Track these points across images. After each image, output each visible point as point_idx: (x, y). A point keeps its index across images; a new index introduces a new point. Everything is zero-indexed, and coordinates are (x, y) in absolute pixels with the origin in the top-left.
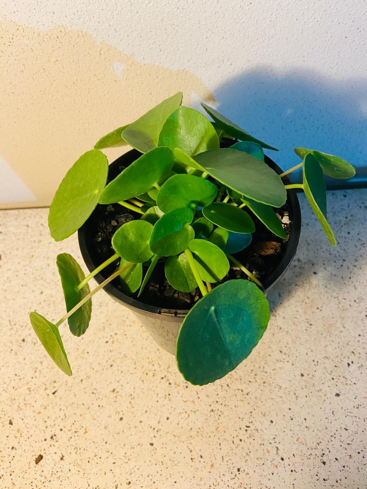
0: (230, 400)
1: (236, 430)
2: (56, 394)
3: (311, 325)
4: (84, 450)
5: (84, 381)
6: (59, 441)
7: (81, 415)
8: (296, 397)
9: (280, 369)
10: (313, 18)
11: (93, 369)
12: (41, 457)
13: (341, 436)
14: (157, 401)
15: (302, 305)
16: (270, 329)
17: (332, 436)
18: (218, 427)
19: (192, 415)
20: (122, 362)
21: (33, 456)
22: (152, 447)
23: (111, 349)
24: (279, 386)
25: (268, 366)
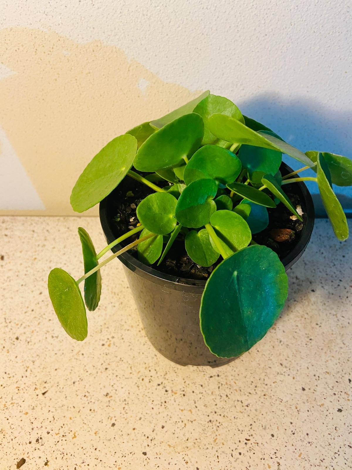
0: (229, 410)
1: (235, 443)
2: (46, 395)
3: (311, 339)
4: (71, 455)
5: (76, 383)
6: (45, 445)
7: (71, 418)
8: (298, 411)
9: (280, 382)
11: (87, 372)
12: (23, 461)
13: (345, 453)
14: (153, 408)
15: (301, 320)
16: (270, 342)
17: (335, 453)
18: (216, 439)
19: (189, 425)
20: (118, 366)
21: (14, 459)
22: (145, 457)
23: (107, 352)
24: (280, 399)
25: (269, 378)
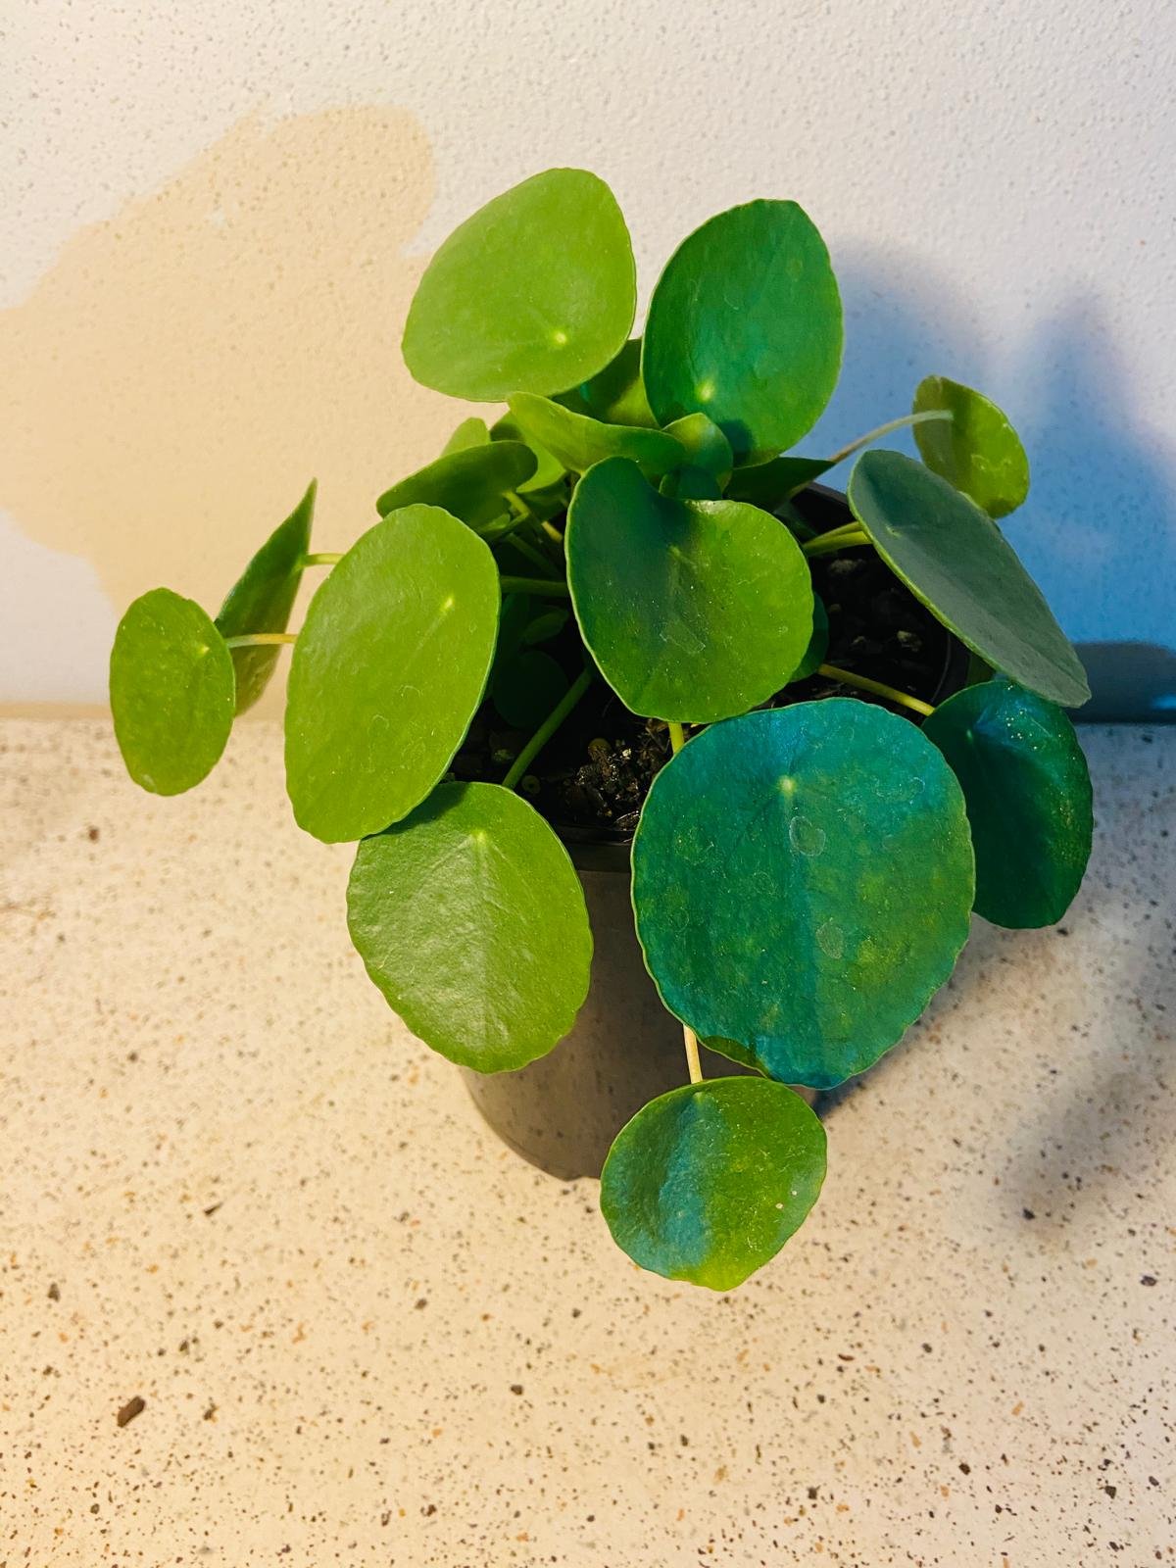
0: (787, 1271)
1: (805, 1367)
2: (216, 1215)
3: (1054, 1072)
4: (288, 1391)
5: (310, 1185)
6: (206, 1359)
7: (290, 1285)
8: (1010, 1278)
9: (953, 1193)
10: (1054, 183)
11: (344, 1151)
12: (137, 1407)
13: (1166, 1408)
14: (545, 1259)
15: (1022, 1015)
16: (921, 1077)
17: (1134, 1406)
18: (746, 1352)
19: (658, 1310)
20: (438, 1138)
21: (112, 1400)
22: (519, 1400)
23: (407, 1099)
24: (952, 1242)
25: (916, 1180)
